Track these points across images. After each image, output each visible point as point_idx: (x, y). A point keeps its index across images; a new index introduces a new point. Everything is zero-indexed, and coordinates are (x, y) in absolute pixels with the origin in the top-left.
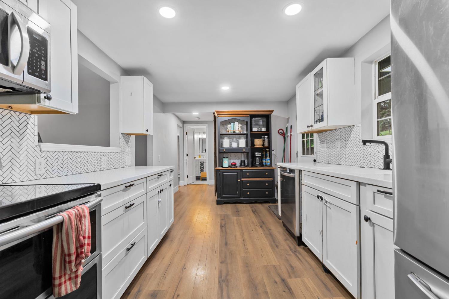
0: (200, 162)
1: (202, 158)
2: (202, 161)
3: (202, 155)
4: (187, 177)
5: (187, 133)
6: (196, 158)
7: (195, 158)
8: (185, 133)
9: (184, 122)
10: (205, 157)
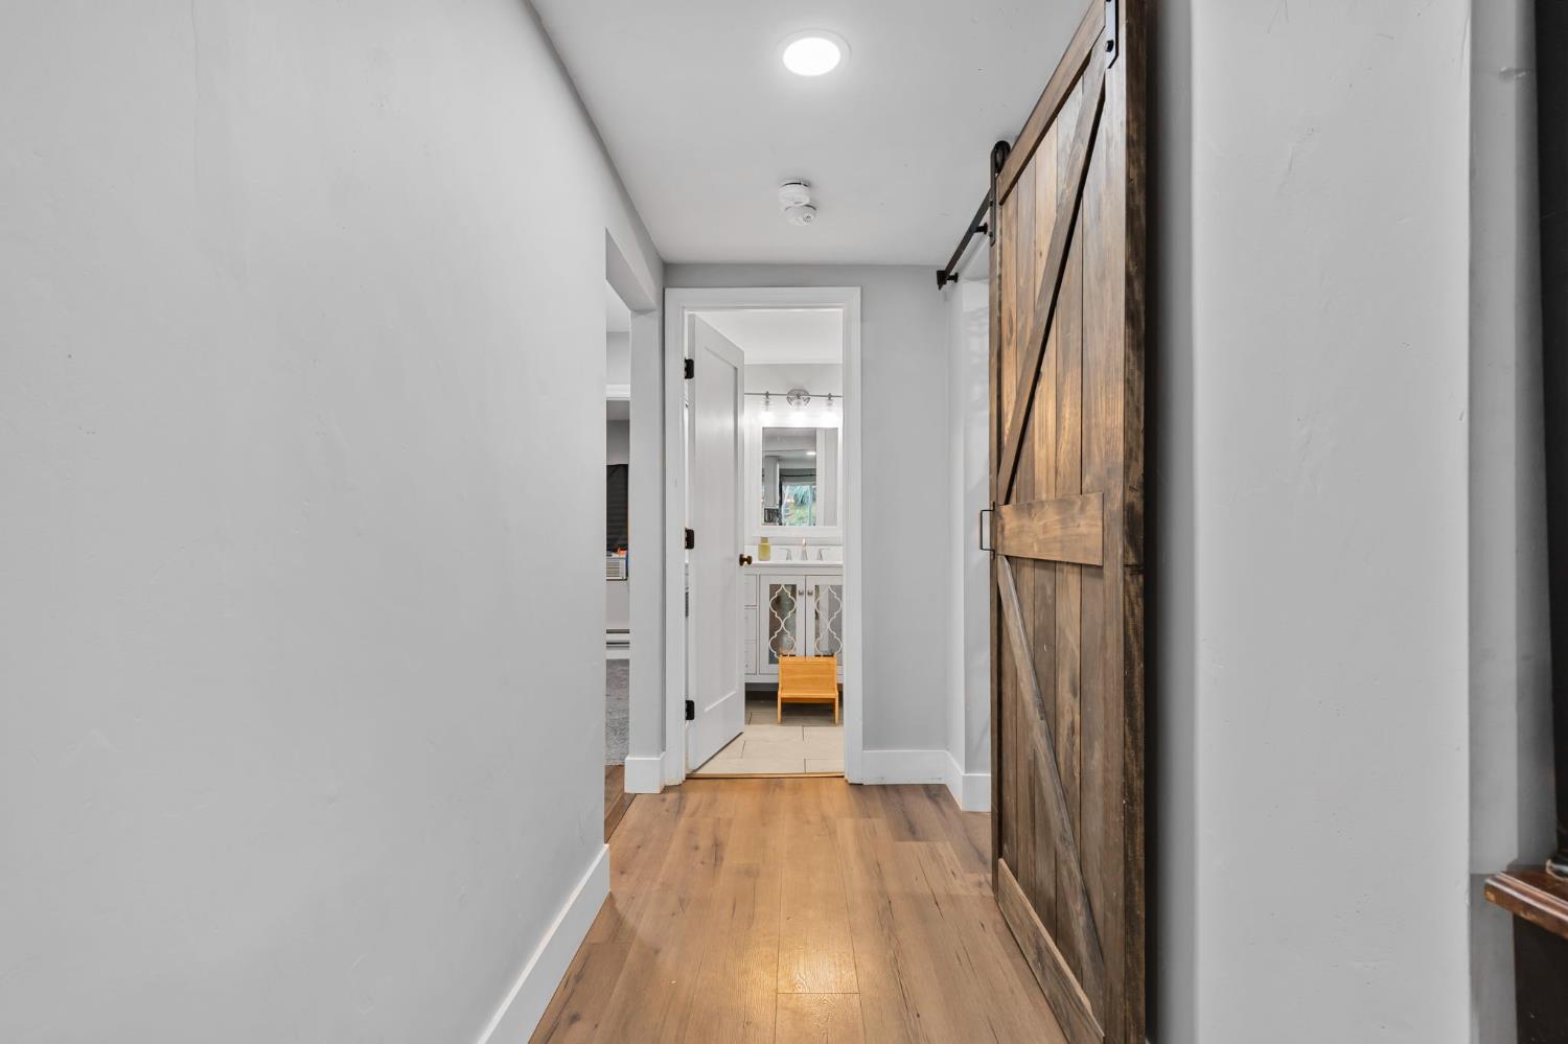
0: (774, 588)
1: (777, 556)
2: (783, 581)
3: (782, 543)
4: (690, 711)
5: (690, 369)
6: (749, 560)
7: (742, 560)
8: (676, 368)
9: (670, 272)
10: (796, 551)
